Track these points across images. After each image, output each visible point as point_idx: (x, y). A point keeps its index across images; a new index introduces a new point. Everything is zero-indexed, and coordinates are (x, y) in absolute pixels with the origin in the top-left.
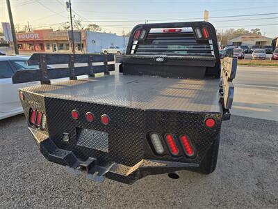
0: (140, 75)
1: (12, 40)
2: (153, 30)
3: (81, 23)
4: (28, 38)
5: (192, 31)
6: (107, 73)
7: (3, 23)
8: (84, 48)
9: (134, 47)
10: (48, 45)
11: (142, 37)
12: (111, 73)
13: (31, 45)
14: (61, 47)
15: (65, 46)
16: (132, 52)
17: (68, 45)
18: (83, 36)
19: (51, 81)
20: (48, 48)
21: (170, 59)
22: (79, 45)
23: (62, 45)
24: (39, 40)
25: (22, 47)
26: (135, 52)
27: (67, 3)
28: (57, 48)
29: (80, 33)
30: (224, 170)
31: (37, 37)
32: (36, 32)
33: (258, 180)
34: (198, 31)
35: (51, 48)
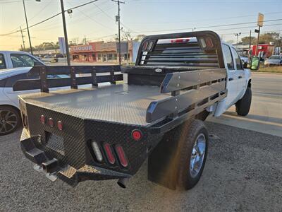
0: (142, 85)
1: (65, 52)
2: (160, 41)
3: (130, 34)
4: (84, 50)
5: (196, 41)
6: (113, 83)
7: (59, 38)
8: (131, 58)
9: (144, 58)
10: (99, 56)
11: (150, 48)
12: (118, 82)
13: (85, 56)
14: (110, 57)
15: (113, 56)
16: (142, 63)
17: (116, 55)
18: (129, 47)
19: (50, 89)
20: (99, 59)
21: (167, 70)
22: (126, 55)
23: (111, 56)
24: (92, 51)
25: (78, 58)
26: (144, 63)
27: (116, 17)
28: (106, 58)
29: (127, 44)
30: (206, 189)
31: (90, 49)
32: (91, 44)
33: (241, 206)
34: (202, 41)
35: (102, 59)
